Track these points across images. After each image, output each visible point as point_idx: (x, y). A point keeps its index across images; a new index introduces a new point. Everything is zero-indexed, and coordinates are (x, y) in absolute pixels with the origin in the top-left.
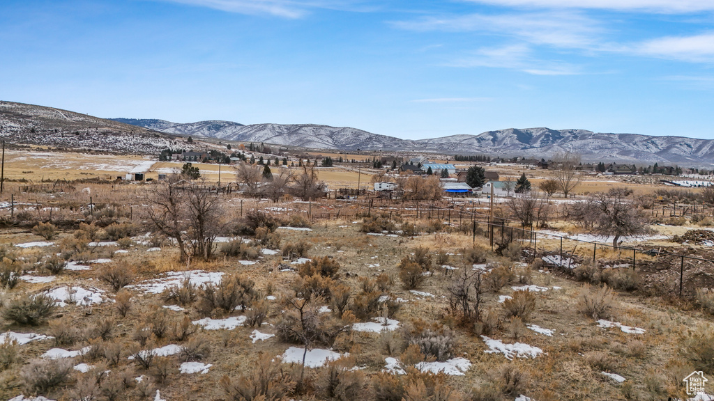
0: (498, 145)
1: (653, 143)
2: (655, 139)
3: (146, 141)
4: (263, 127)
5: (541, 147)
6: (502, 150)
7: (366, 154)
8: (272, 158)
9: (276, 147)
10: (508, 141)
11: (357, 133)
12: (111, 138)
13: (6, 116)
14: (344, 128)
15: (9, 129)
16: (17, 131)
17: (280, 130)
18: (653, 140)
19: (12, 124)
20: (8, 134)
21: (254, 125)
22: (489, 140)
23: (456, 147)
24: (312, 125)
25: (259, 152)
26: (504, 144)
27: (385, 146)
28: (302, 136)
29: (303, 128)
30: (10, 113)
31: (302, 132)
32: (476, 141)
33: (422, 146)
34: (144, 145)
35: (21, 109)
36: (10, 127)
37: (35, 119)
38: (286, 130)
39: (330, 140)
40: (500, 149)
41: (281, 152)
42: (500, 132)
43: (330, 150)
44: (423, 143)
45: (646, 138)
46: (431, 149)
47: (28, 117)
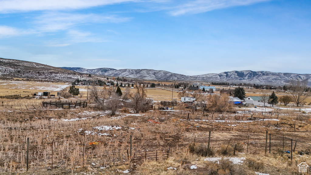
0: (229, 78)
1: (300, 77)
2: (301, 75)
3: (69, 76)
4: (125, 70)
5: (248, 79)
6: (231, 80)
7: (170, 82)
8: (127, 84)
9: (130, 79)
10: (233, 76)
11: (166, 73)
12: (53, 75)
13: (9, 65)
14: (160, 71)
15: (9, 71)
16: (12, 72)
17: (132, 72)
18: (299, 76)
19: (11, 69)
20: (8, 73)
21: (121, 70)
22: (224, 76)
23: (210, 79)
24: (146, 70)
25: (122, 81)
26: (231, 78)
27: (178, 78)
28: (142, 74)
29: (142, 71)
30: (12, 64)
31: (142, 72)
32: (219, 76)
33: (195, 78)
34: (68, 78)
35: (17, 62)
36: (10, 70)
37: (22, 67)
38: (134, 72)
39: (154, 76)
40: (230, 80)
41: (131, 81)
42: (229, 72)
43: (154, 80)
44: (195, 77)
45: (296, 75)
46: (199, 80)
47: (19, 66)
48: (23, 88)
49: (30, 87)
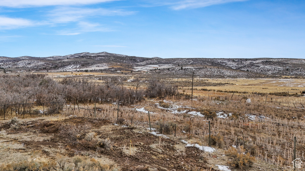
13: (278, 64)
15: (278, 70)
16: (281, 70)
19: (280, 68)
20: (277, 72)
36: (278, 69)
37: (290, 65)
47: (288, 64)
48: (291, 86)
49: (298, 85)
